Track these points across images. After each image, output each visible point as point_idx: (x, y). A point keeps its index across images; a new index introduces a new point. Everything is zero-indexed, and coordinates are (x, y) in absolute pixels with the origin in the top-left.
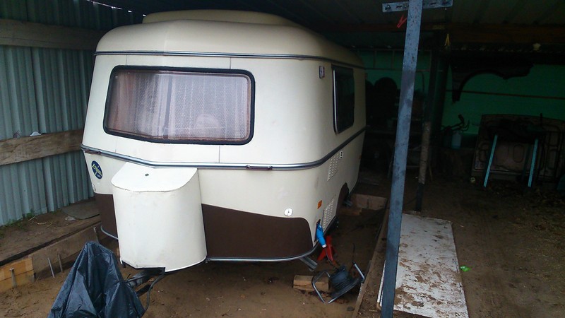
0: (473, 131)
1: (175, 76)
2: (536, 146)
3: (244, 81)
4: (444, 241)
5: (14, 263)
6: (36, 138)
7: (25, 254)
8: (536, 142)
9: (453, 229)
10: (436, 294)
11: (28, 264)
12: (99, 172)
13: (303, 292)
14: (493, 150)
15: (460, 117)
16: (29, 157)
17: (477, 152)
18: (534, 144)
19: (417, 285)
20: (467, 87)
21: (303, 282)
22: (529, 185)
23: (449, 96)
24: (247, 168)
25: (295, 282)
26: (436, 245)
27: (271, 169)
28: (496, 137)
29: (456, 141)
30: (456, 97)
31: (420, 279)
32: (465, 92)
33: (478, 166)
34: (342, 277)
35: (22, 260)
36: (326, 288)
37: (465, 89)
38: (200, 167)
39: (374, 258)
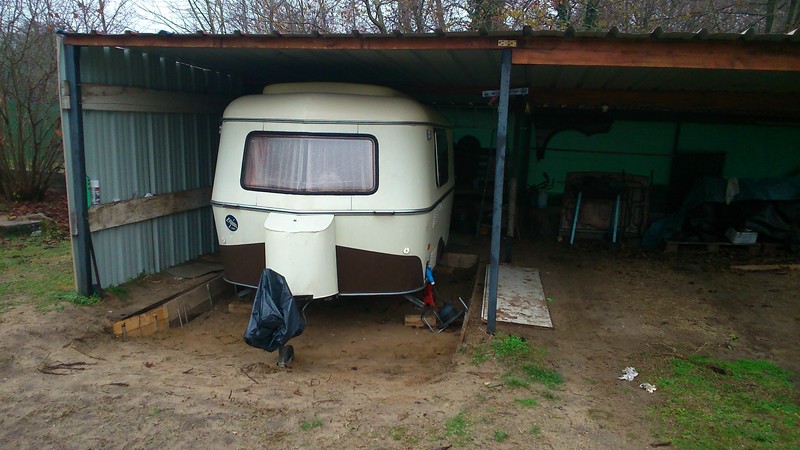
0: (559, 189)
1: (311, 140)
2: (618, 202)
3: (369, 143)
4: (532, 282)
5: (155, 311)
6: (149, 199)
7: (160, 304)
8: (619, 198)
9: (540, 275)
10: (526, 312)
11: (165, 312)
12: (234, 225)
13: (414, 327)
14: (578, 208)
15: (545, 175)
16: (145, 217)
17: (564, 211)
18: (616, 199)
19: (511, 308)
20: (551, 145)
21: (413, 319)
22: (614, 240)
23: (533, 154)
24: (375, 214)
25: (406, 319)
26: (525, 285)
27: (393, 214)
28: (580, 195)
29: (543, 201)
30: (540, 155)
31: (513, 305)
32: (549, 149)
33: (565, 225)
34: (448, 309)
35: (159, 309)
36: (434, 323)
37: (548, 146)
38: (336, 214)
39: (473, 297)
